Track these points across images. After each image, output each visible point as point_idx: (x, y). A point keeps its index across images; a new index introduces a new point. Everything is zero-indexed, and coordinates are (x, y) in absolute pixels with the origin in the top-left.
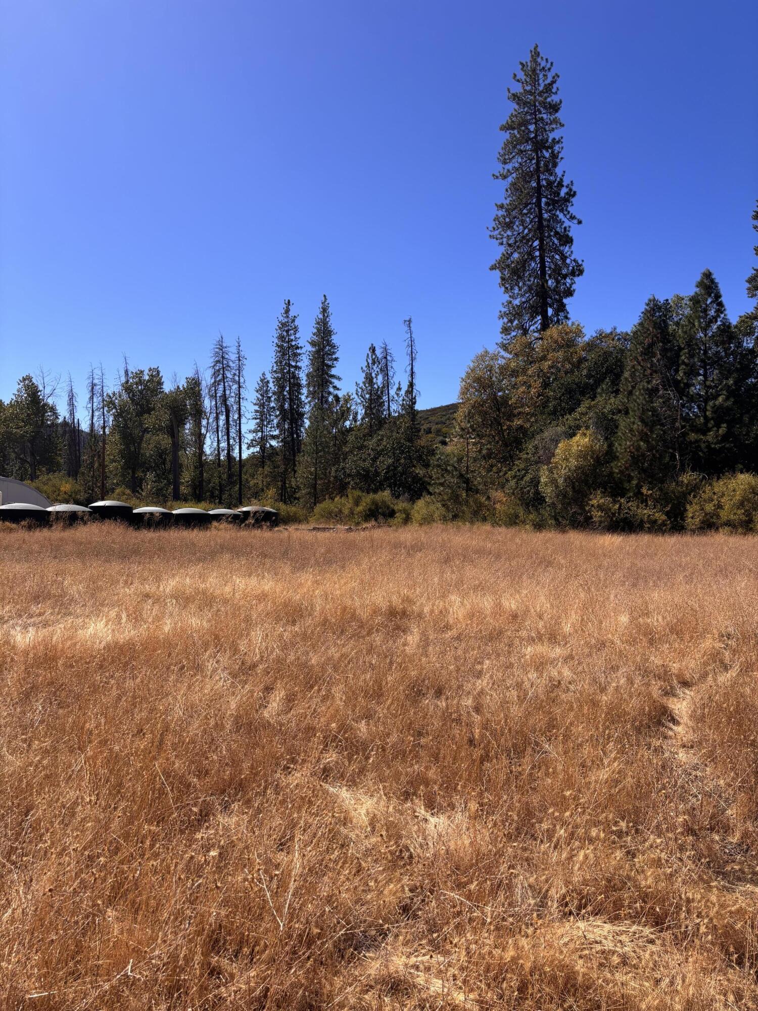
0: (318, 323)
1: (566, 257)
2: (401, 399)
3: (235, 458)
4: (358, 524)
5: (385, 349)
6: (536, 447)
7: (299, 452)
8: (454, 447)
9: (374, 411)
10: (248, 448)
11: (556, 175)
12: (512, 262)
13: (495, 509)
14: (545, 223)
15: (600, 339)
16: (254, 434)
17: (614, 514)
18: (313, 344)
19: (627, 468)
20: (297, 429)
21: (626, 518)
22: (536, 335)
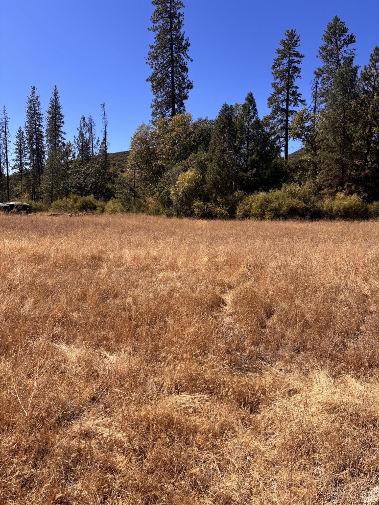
0: (52, 101)
1: (185, 78)
2: (99, 146)
3: (4, 175)
4: (76, 213)
5: (91, 119)
6: (169, 176)
7: (42, 173)
8: (127, 174)
9: (85, 152)
10: (12, 169)
11: (180, 34)
12: (158, 78)
13: (148, 206)
14: (174, 59)
15: (200, 123)
16: (16, 162)
17: (204, 210)
18: (49, 113)
19: (211, 188)
20: (41, 160)
21: (210, 212)
22: (169, 118)
